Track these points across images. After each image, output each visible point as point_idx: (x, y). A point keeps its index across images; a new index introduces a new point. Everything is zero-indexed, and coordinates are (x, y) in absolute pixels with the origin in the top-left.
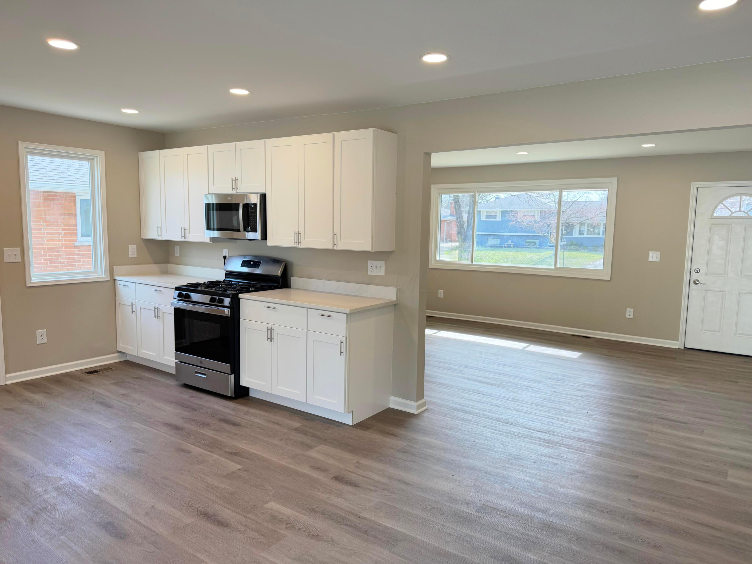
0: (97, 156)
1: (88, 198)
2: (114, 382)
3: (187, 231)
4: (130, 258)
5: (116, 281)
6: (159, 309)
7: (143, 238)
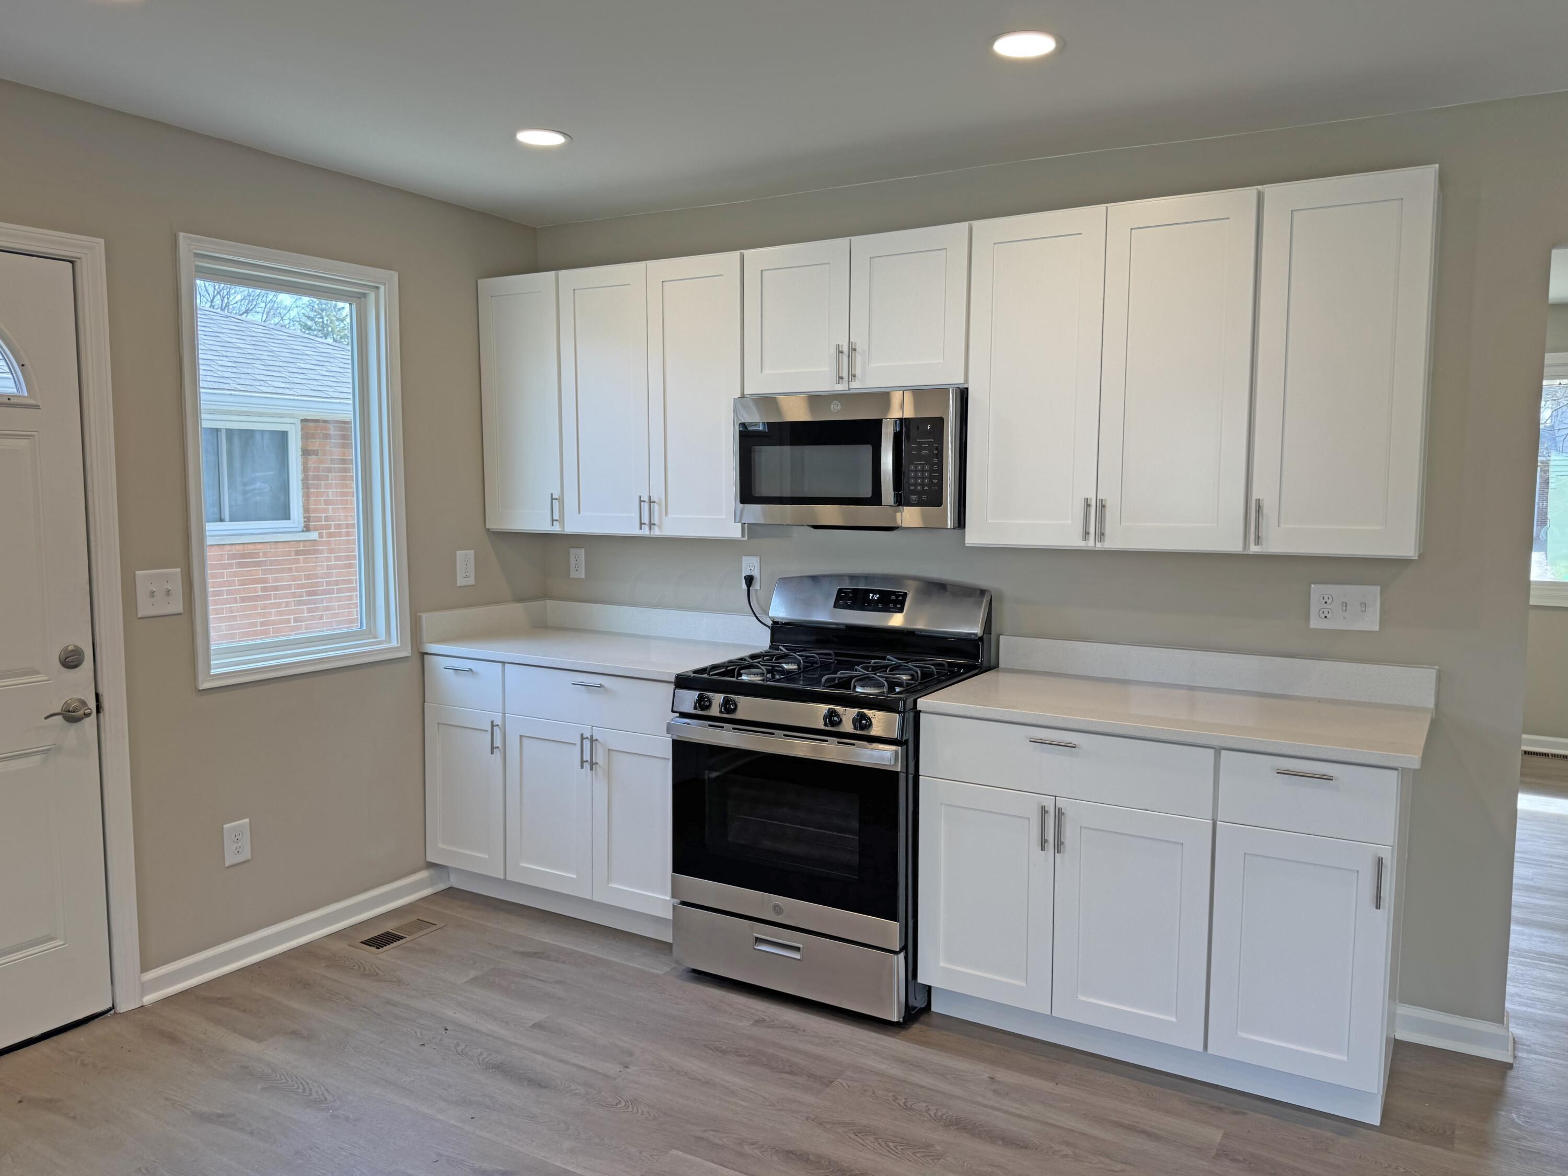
0: (377, 288)
1: (349, 417)
2: (473, 973)
3: (656, 507)
4: (459, 587)
5: (425, 656)
6: (597, 740)
7: (489, 529)
